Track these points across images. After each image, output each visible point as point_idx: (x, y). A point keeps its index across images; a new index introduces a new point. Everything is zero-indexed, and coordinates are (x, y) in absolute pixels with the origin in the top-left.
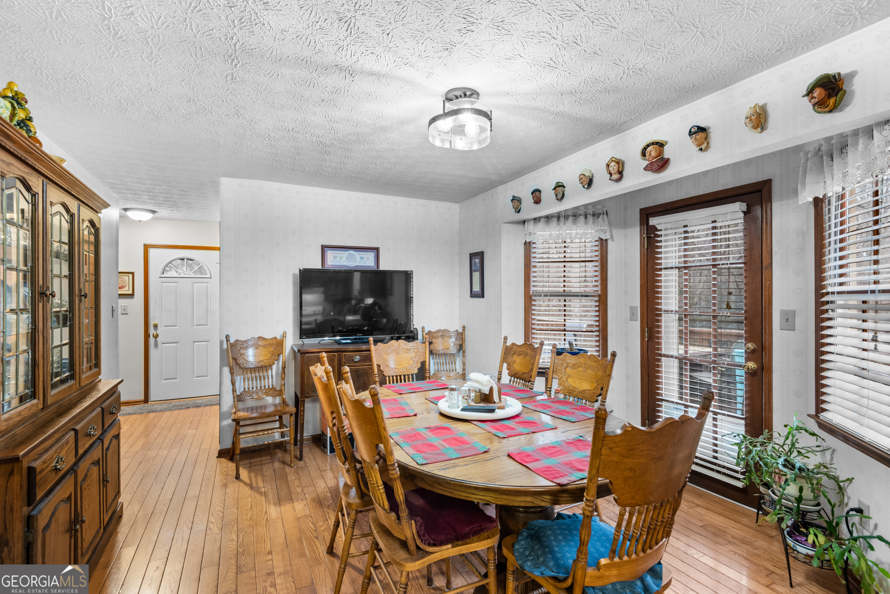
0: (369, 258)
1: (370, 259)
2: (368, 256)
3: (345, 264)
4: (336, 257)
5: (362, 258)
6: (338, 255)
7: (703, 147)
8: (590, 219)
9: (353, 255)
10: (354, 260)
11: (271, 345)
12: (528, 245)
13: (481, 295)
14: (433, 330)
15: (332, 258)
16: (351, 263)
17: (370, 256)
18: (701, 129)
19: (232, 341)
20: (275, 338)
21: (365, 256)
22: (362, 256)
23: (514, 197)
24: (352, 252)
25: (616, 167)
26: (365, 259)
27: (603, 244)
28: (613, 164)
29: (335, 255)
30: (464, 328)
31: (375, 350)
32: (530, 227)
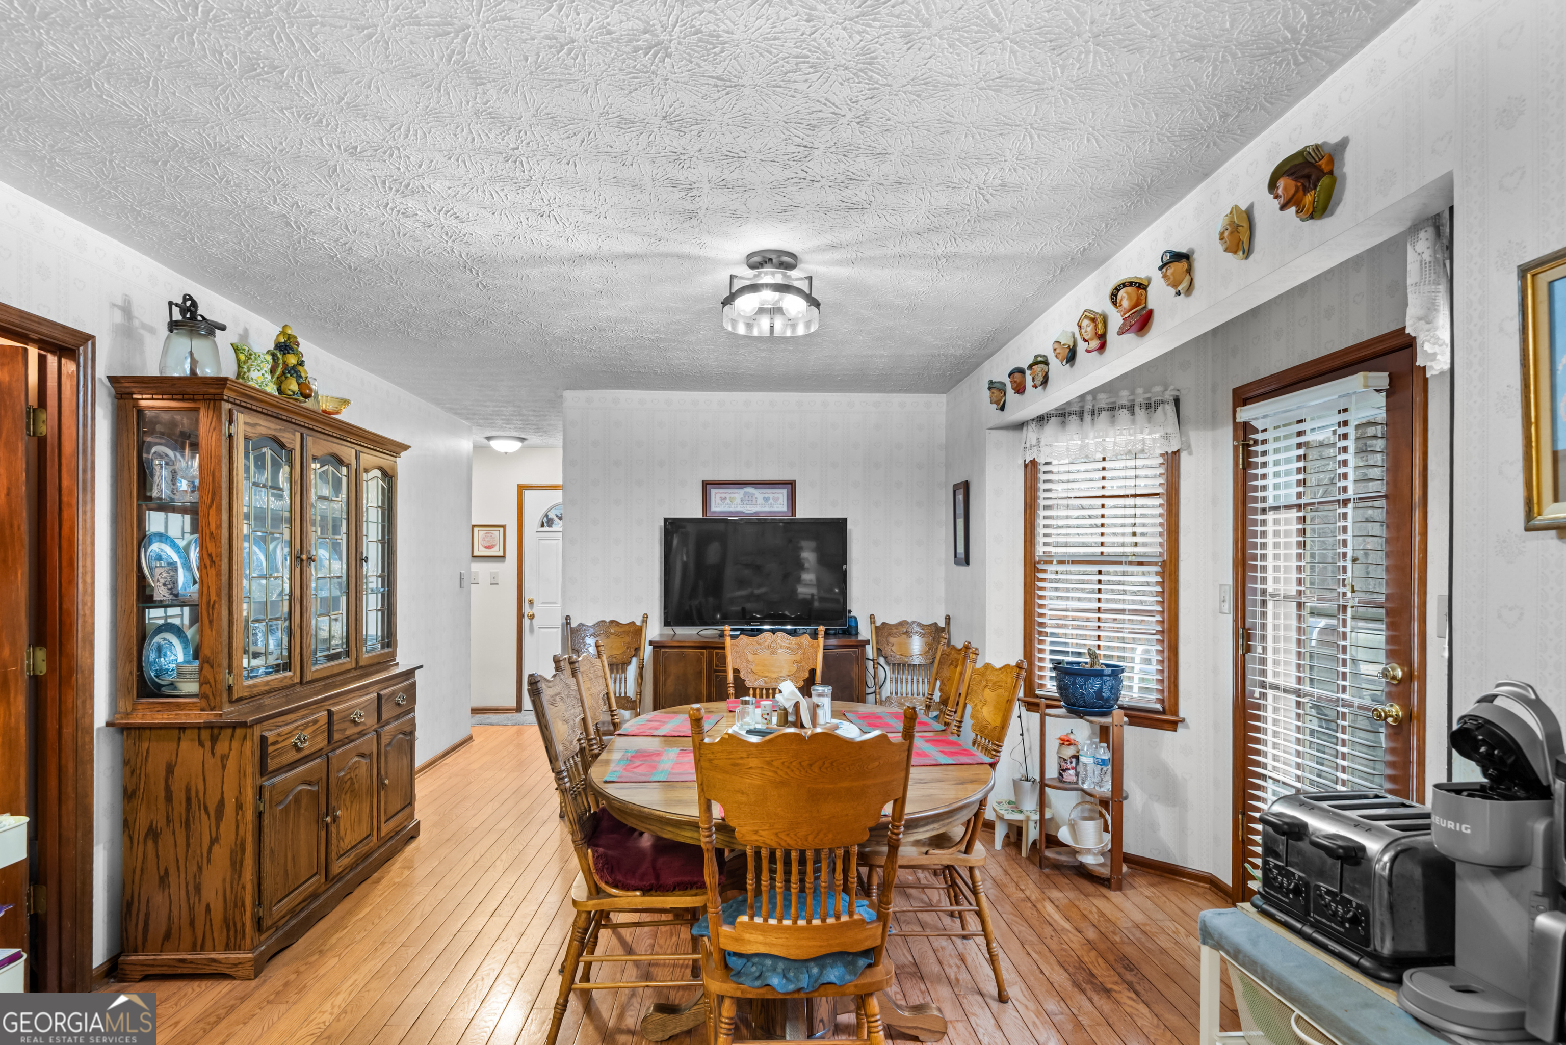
0: (778, 498)
1: (781, 501)
2: (776, 495)
3: (739, 509)
4: (725, 498)
5: (766, 499)
6: (728, 496)
7: (1182, 287)
8: (1140, 414)
9: (753, 495)
10: (754, 502)
11: (627, 633)
12: (1031, 468)
13: (967, 562)
14: (892, 621)
15: (718, 500)
16: (748, 507)
17: (780, 496)
18: (1178, 257)
19: (574, 624)
20: (633, 623)
21: (771, 496)
22: (766, 495)
23: (991, 382)
24: (750, 490)
25: (1090, 329)
26: (771, 501)
27: (1172, 461)
28: (1086, 322)
29: (723, 495)
30: (948, 619)
31: (733, 646)
32: (1031, 434)
